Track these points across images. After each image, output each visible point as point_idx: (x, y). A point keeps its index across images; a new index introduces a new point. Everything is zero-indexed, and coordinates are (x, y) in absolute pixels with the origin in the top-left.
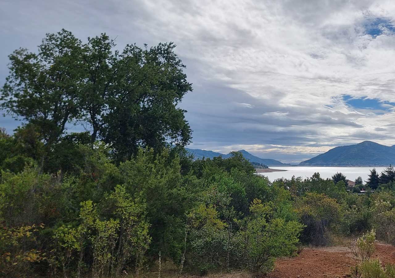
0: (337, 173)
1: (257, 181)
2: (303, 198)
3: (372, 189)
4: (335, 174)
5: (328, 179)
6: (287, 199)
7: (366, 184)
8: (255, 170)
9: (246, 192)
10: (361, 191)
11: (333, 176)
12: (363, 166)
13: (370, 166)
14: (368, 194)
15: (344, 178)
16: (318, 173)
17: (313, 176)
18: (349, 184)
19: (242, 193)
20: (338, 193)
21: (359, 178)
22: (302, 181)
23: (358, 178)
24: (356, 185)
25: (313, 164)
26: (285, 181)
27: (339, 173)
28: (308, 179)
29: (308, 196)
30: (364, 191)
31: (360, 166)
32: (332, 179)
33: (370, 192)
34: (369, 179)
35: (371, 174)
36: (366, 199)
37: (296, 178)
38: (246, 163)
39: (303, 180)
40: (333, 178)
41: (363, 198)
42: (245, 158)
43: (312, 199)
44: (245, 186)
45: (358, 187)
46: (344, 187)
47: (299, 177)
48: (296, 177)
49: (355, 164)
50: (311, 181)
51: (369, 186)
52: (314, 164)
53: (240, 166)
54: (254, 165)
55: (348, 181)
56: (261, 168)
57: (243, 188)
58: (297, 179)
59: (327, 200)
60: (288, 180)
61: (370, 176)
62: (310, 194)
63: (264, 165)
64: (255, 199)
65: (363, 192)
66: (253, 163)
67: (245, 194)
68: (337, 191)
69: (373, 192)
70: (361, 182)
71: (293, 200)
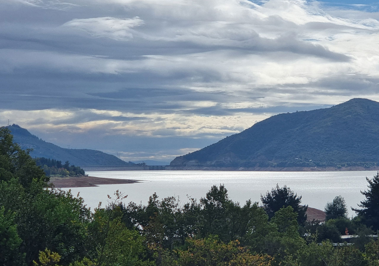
0: (278, 187)
1: (52, 207)
2: (181, 252)
3: (373, 229)
4: (270, 192)
5: (249, 203)
6: (134, 257)
7: (355, 218)
8: (48, 180)
9: (21, 236)
10: (343, 237)
11: (265, 196)
12: (349, 168)
13: (367, 168)
14: (360, 243)
15: (294, 201)
16: (222, 188)
17: (208, 195)
18: (310, 218)
19: (11, 239)
20: (278, 241)
21: (338, 201)
22: (178, 208)
23: (334, 201)
24: (327, 219)
25: (209, 163)
26: (131, 209)
27: (281, 187)
28: (193, 205)
29: (194, 248)
30: (349, 237)
31: (339, 169)
32: (261, 204)
33: (368, 238)
34: (364, 204)
35: (370, 189)
36: (355, 257)
37: (161, 201)
38: (24, 158)
39: (181, 206)
40: (264, 202)
41: (346, 253)
42: (21, 146)
43: (205, 256)
44: (17, 221)
45: (333, 226)
46: (294, 223)
47: (170, 199)
48: (160, 199)
49: (324, 163)
50: (202, 208)
51: (363, 221)
52: (213, 163)
53: (6, 168)
54: (46, 167)
55: (306, 208)
56: (64, 175)
57: (12, 224)
58: (163, 203)
59: (247, 257)
60: (138, 205)
61: (367, 194)
62: (200, 242)
63: (73, 166)
64: (43, 250)
65: (348, 240)
66: (43, 161)
67: (19, 240)
68: (274, 236)
69: (376, 239)
70: (342, 211)
71: (152, 259)
